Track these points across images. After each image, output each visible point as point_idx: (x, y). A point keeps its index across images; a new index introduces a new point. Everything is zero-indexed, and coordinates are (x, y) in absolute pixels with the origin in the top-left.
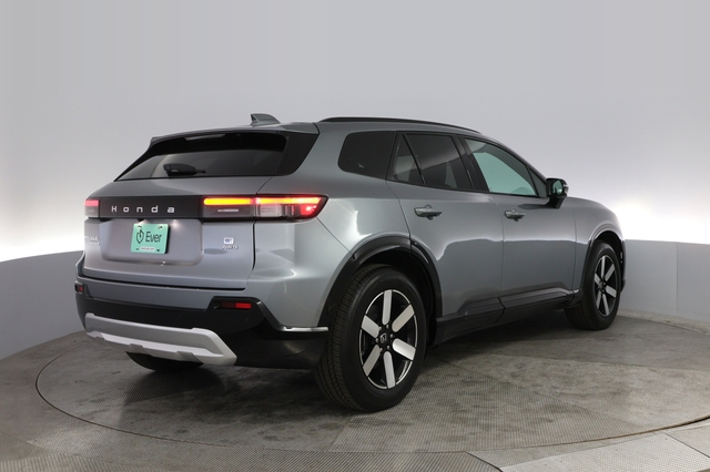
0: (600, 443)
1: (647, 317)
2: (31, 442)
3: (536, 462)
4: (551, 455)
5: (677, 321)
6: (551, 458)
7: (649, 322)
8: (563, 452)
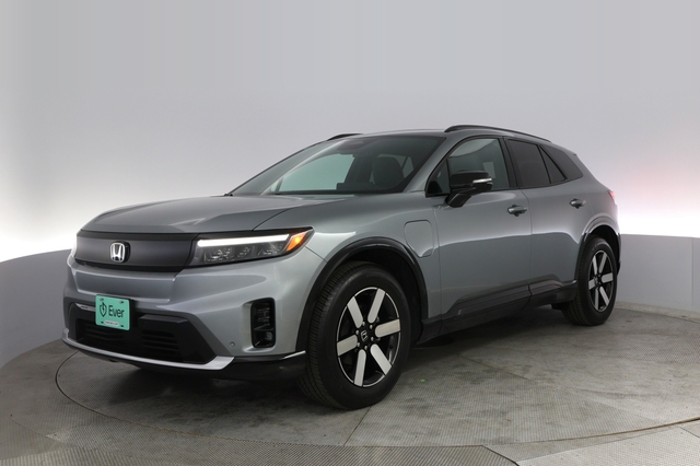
0: (615, 438)
1: (662, 311)
2: (51, 436)
3: (552, 456)
4: (567, 449)
5: (693, 316)
6: (568, 452)
7: (664, 316)
8: (579, 446)
